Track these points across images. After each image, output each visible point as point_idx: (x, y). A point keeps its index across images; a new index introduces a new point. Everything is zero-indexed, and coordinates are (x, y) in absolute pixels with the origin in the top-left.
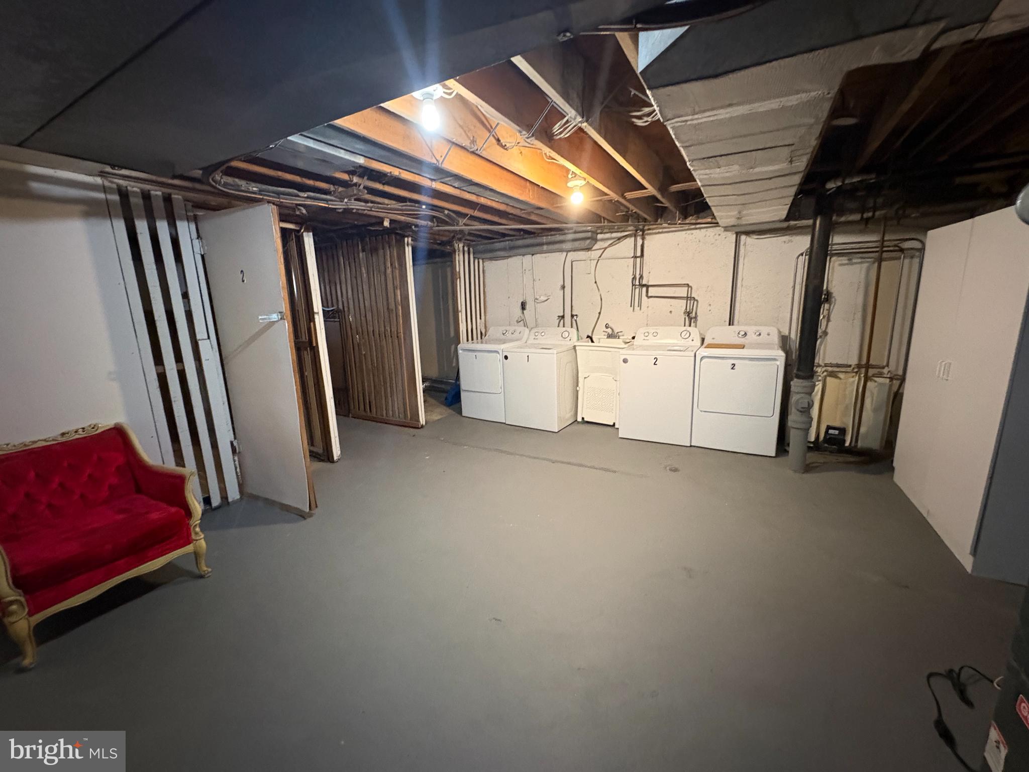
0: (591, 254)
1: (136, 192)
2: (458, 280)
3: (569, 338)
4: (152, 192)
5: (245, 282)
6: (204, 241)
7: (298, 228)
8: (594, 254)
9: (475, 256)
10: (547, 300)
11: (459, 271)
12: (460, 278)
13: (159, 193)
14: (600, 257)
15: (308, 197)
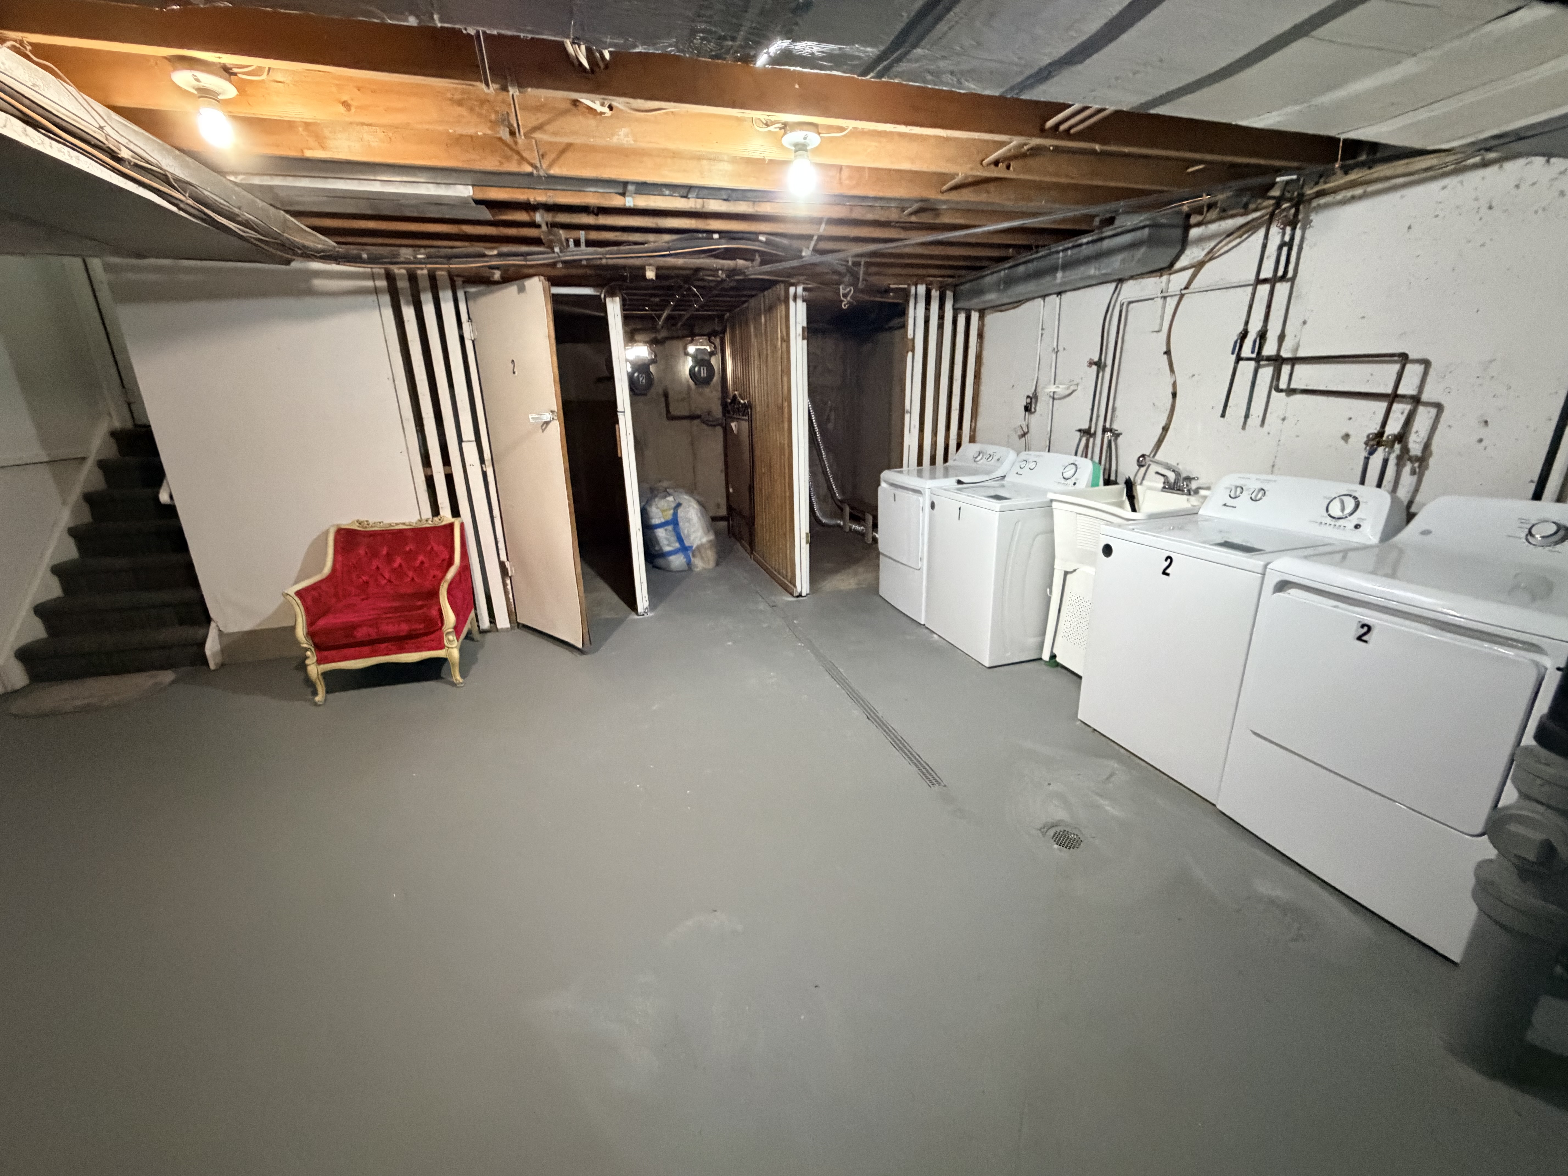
0: (1169, 281)
1: (403, 275)
2: (910, 354)
3: (1073, 480)
4: (419, 272)
5: (516, 373)
6: (473, 324)
7: (598, 294)
8: (1178, 280)
9: (957, 306)
10: (1070, 395)
11: (913, 339)
12: (913, 351)
13: (425, 272)
14: (1186, 288)
15: (500, 255)
